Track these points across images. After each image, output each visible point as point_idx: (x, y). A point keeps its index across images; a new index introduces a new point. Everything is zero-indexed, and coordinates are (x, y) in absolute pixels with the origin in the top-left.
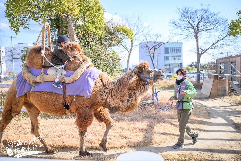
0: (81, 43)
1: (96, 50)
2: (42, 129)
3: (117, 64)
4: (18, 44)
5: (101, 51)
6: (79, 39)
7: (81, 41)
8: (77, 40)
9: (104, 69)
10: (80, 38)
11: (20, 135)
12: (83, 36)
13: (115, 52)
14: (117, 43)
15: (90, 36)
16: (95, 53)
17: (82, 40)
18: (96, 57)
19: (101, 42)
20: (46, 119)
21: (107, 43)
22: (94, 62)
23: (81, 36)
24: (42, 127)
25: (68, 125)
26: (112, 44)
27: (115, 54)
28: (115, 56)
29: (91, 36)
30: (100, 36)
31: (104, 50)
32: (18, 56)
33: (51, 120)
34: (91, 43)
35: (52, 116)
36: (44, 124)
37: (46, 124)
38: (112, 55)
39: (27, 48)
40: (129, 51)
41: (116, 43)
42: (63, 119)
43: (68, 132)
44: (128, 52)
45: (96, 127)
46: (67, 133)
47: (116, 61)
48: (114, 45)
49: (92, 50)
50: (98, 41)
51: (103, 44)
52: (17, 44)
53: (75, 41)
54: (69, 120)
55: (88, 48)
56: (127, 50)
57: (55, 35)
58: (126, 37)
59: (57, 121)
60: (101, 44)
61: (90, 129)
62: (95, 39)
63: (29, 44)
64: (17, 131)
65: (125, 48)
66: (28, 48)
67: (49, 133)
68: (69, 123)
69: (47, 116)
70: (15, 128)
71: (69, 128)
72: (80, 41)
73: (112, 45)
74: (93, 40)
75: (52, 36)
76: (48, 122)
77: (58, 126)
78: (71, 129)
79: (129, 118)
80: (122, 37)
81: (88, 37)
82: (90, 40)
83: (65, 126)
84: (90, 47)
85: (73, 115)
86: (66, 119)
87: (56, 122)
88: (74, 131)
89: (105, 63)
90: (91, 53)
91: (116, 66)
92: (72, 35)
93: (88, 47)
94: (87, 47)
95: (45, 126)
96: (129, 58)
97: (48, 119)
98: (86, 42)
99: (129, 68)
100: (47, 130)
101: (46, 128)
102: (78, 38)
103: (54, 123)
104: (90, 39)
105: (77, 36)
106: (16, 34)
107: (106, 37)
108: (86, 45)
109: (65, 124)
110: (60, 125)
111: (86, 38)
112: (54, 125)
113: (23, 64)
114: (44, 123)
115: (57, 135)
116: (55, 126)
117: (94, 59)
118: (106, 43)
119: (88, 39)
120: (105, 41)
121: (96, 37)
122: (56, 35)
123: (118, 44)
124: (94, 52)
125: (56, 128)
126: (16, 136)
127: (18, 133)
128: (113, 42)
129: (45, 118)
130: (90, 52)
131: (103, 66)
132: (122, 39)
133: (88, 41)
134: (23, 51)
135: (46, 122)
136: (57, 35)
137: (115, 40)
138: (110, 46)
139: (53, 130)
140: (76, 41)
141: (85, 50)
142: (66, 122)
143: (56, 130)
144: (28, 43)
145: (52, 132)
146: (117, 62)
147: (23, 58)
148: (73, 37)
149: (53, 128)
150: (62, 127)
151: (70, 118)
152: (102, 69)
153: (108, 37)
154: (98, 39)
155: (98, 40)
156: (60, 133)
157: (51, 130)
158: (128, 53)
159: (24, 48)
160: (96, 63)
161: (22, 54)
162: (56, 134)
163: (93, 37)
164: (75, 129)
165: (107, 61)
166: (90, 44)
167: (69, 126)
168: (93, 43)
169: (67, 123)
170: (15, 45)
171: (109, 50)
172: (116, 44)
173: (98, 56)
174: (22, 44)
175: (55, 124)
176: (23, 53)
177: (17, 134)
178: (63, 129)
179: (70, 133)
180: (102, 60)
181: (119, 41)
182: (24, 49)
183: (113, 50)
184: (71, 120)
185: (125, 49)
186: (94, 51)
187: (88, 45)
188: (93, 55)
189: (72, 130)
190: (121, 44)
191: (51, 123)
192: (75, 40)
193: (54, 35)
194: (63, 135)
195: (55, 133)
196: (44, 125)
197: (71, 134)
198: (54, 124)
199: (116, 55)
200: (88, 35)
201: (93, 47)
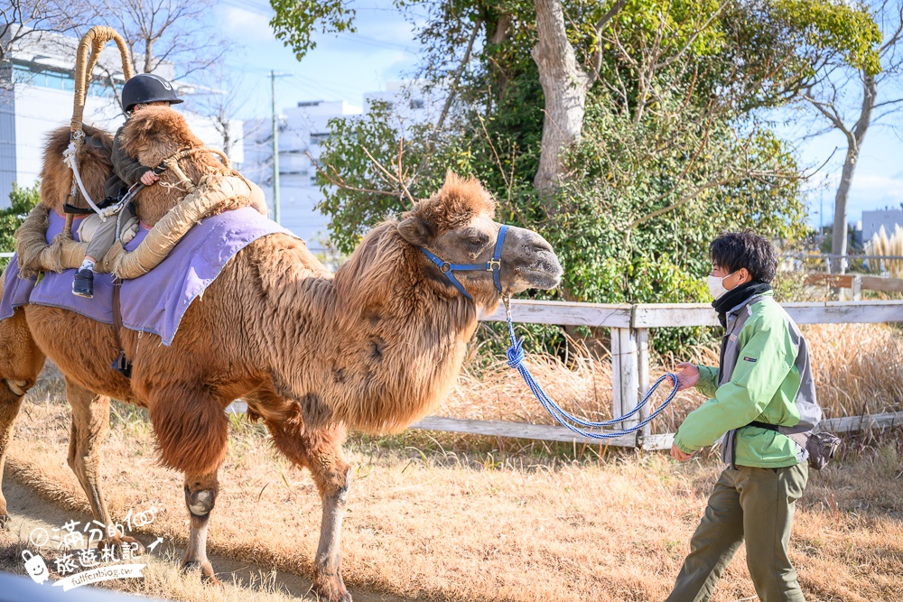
0: (598, 94)
1: (671, 128)
2: (404, 511)
3: (784, 201)
4: (301, 105)
5: (699, 134)
6: (590, 74)
7: (596, 84)
8: (580, 80)
9: (711, 230)
10: (596, 65)
11: (307, 527)
12: (611, 56)
13: (777, 139)
14: (787, 90)
15: (647, 56)
16: (666, 144)
17: (602, 76)
18: (673, 164)
19: (702, 84)
20: (418, 465)
21: (733, 91)
22: (662, 192)
23: (597, 58)
24: (403, 502)
25: (525, 501)
26: (760, 97)
27: (776, 147)
28: (774, 160)
29: (650, 58)
30: (698, 56)
31: (717, 129)
32: (299, 162)
33: (446, 472)
34: (647, 91)
35: (447, 449)
36: (410, 487)
37: (419, 487)
38: (755, 156)
39: (344, 124)
40: (848, 134)
41: (781, 89)
42: (499, 469)
43: (525, 537)
44: (845, 138)
45: (664, 523)
46: (518, 542)
47: (776, 184)
48: (769, 102)
49: (653, 128)
50: (686, 79)
51: (713, 96)
52: (296, 105)
53: (567, 84)
54: (531, 477)
55: (631, 118)
56: (838, 124)
57: (471, 57)
58: (838, 56)
59: (472, 477)
60: (704, 97)
61: (634, 534)
62: (672, 71)
63: (345, 104)
64: (295, 509)
65: (831, 118)
66: (346, 123)
67: (436, 533)
68: (530, 492)
69: (425, 451)
70: (285, 497)
71: (529, 520)
72: (591, 85)
73: (760, 103)
74: (661, 76)
75: (459, 63)
76: (430, 481)
77: (475, 505)
78: (537, 522)
79: (846, 491)
80: (818, 57)
81: (634, 61)
82: (643, 78)
83: (512, 507)
84: (641, 112)
85: (550, 457)
86: (515, 472)
87: (467, 484)
88: (552, 535)
89: (719, 197)
90: (650, 145)
91: (776, 213)
92: (552, 56)
93: (632, 113)
94: (628, 116)
95: (418, 499)
96: (848, 169)
97: (432, 463)
98: (621, 89)
99: (849, 226)
100: (425, 515)
101: (421, 508)
102: (585, 70)
103: (457, 487)
104: (642, 74)
105: (581, 60)
106: (299, 57)
107: (730, 59)
108: (620, 102)
109: (512, 495)
110: (488, 498)
111: (624, 70)
112: (460, 496)
113: (325, 199)
114: (414, 481)
115: (473, 547)
116: (463, 501)
117: (662, 177)
118: (727, 90)
119: (632, 72)
120: (723, 83)
121: (678, 59)
122: (475, 56)
123: (789, 94)
124: (660, 142)
125: (468, 512)
126: (290, 534)
127: (300, 521)
128: (767, 83)
129: (416, 459)
130: (644, 141)
131: (709, 213)
132: (816, 68)
133: (635, 85)
134: (325, 139)
135: (419, 479)
136: (482, 58)
137: (776, 72)
138: (747, 108)
139: (454, 522)
140: (572, 84)
141: (616, 128)
142: (513, 487)
143: (469, 523)
144: (341, 102)
145: (448, 531)
146: (782, 193)
147: (324, 169)
148: (560, 65)
149: (452, 510)
150: (495, 509)
151: (533, 470)
152: (699, 230)
153: (741, 61)
154: (684, 70)
155: (687, 76)
156: (485, 536)
157: (443, 519)
158: (847, 145)
159: (330, 123)
160: (672, 195)
161: (318, 151)
162: (469, 539)
163: (661, 59)
164: (560, 524)
165: (726, 184)
166: (644, 101)
167: (529, 508)
168: (657, 93)
169: (522, 492)
170: (285, 111)
171: (741, 129)
172: (783, 96)
173: (682, 159)
174: (316, 104)
175: (463, 493)
176: (324, 149)
177: (295, 521)
178: (503, 522)
179: (537, 543)
180: (704, 181)
181: (800, 80)
182: (329, 130)
183: (764, 127)
184: (540, 480)
185: (831, 122)
186: (664, 131)
187: (632, 104)
188: (656, 156)
189: (542, 529)
190: (808, 94)
191: (444, 486)
192: (570, 81)
193: (466, 60)
194: (502, 547)
195: (464, 535)
196: (410, 494)
197: (537, 548)
198: (457, 490)
199: (777, 155)
200: (637, 55)
201: (658, 113)
